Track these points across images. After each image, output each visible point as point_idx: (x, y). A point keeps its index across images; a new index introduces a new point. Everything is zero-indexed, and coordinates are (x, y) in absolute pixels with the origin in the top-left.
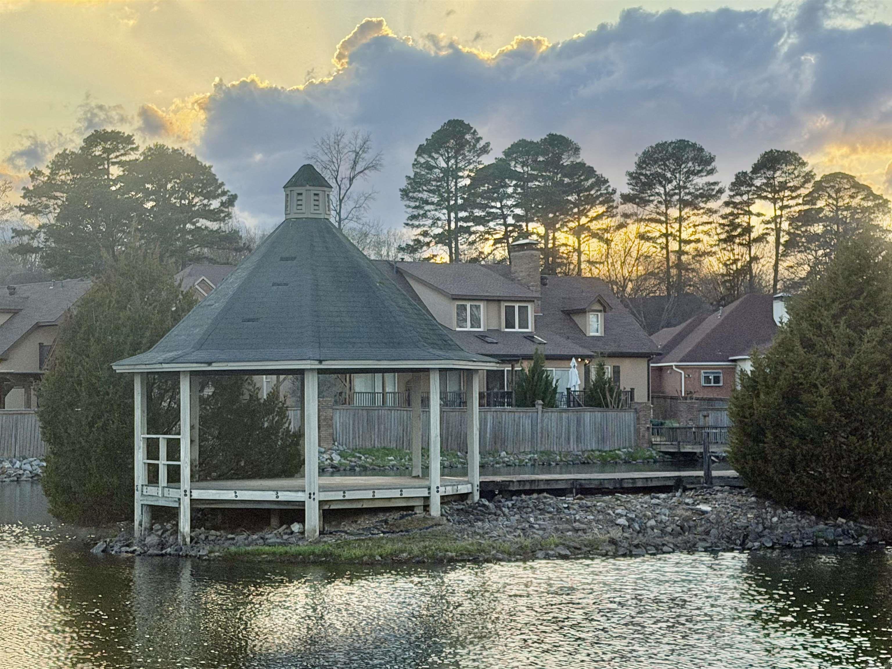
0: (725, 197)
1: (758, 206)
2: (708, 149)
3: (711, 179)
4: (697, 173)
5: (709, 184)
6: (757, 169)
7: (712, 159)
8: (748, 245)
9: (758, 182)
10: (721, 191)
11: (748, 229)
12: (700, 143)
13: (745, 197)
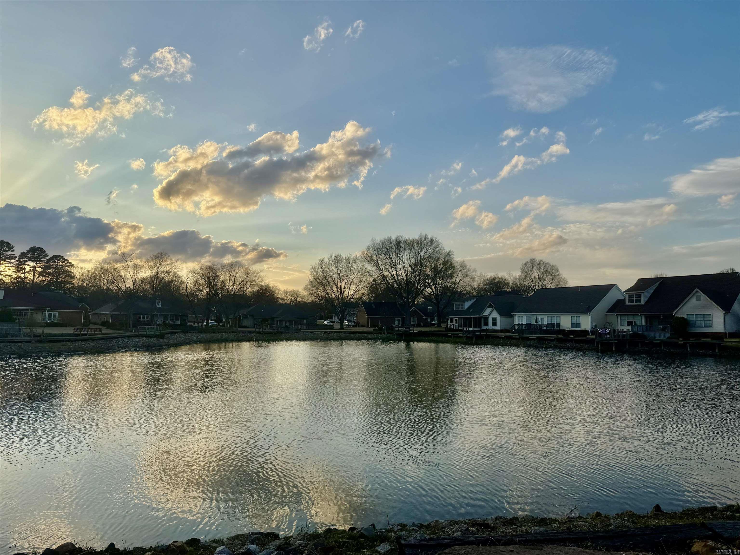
0: (17, 259)
1: (29, 263)
2: (12, 244)
3: (12, 253)
4: (8, 251)
5: (11, 254)
6: (28, 252)
7: (13, 247)
8: (24, 273)
9: (29, 256)
10: (16, 257)
11: (24, 269)
12: (9, 242)
13: (24, 259)
